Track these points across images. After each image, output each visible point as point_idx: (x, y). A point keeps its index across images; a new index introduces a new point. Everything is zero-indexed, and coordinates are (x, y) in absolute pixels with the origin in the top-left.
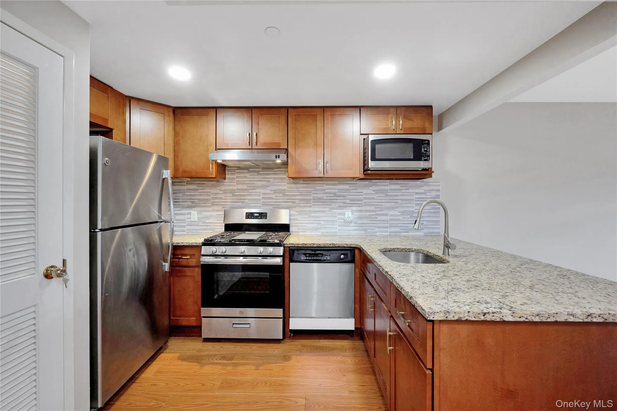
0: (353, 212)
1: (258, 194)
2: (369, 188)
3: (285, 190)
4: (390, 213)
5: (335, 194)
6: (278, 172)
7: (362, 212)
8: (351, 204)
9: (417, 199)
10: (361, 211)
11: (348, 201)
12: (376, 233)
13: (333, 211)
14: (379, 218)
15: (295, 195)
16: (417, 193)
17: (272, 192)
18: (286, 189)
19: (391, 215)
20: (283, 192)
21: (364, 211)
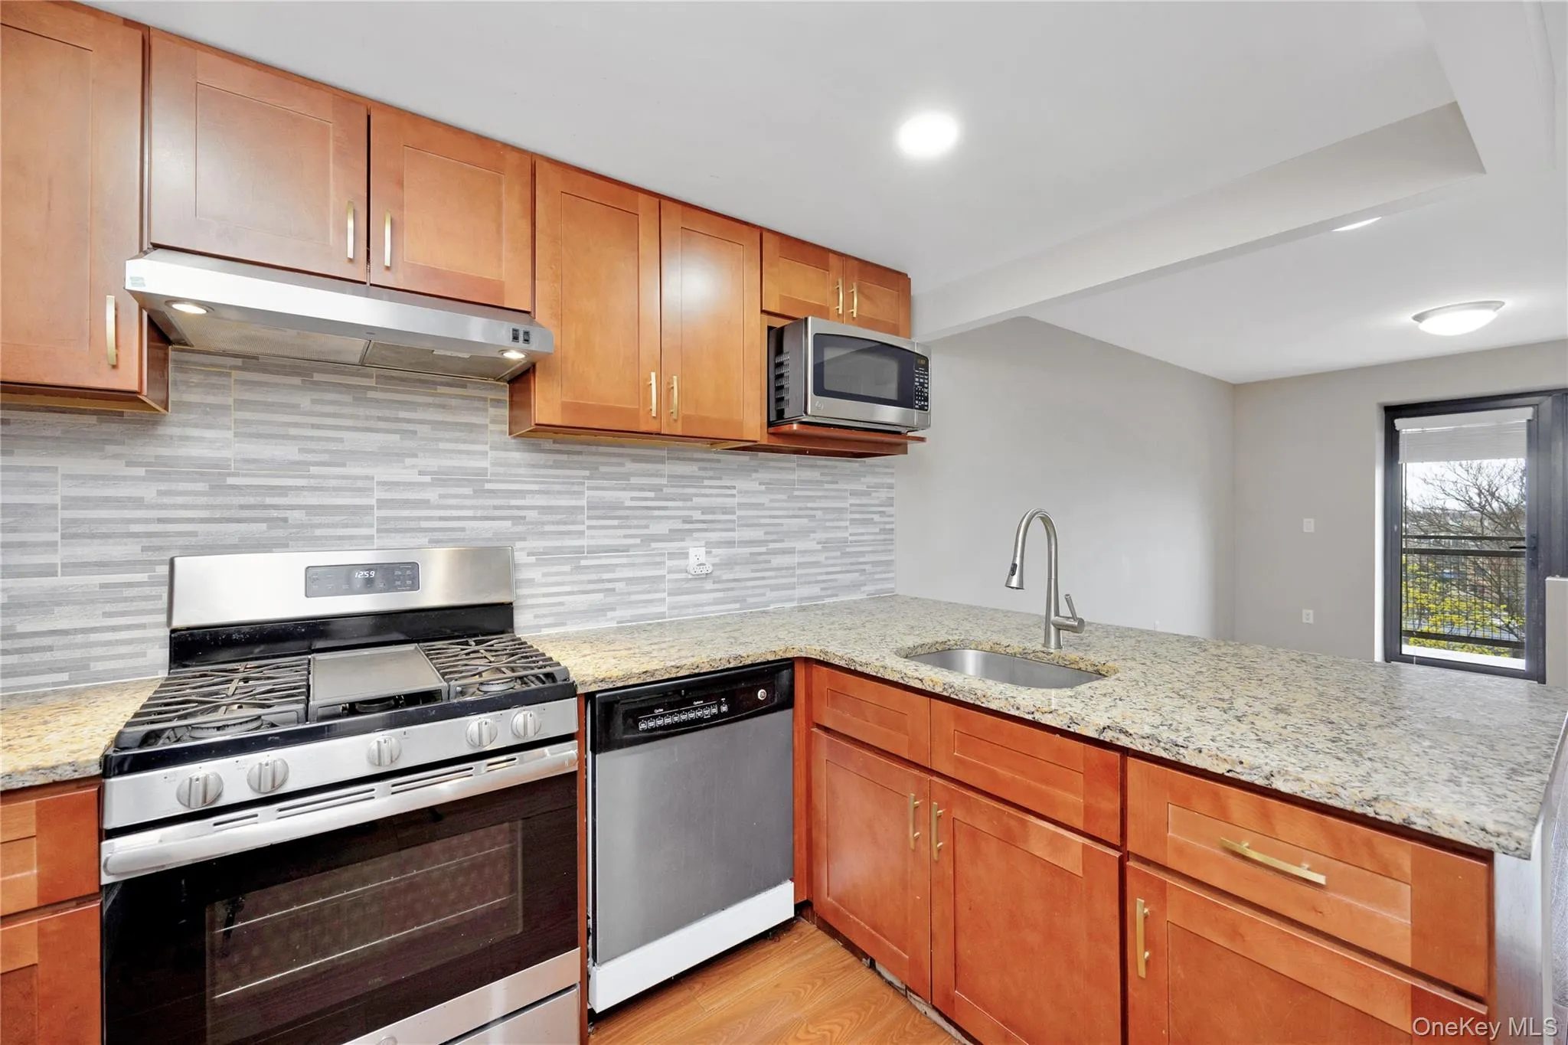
0: (709, 545)
1: (360, 484)
2: (751, 476)
3: (483, 472)
4: (800, 545)
5: (657, 489)
6: (454, 402)
7: (734, 547)
8: (704, 522)
9: (854, 509)
10: (730, 543)
11: (697, 515)
12: (769, 606)
13: (654, 545)
14: (777, 561)
15: (522, 494)
16: (854, 493)
17: (427, 479)
18: (487, 469)
19: (803, 552)
20: (476, 481)
21: (739, 542)
